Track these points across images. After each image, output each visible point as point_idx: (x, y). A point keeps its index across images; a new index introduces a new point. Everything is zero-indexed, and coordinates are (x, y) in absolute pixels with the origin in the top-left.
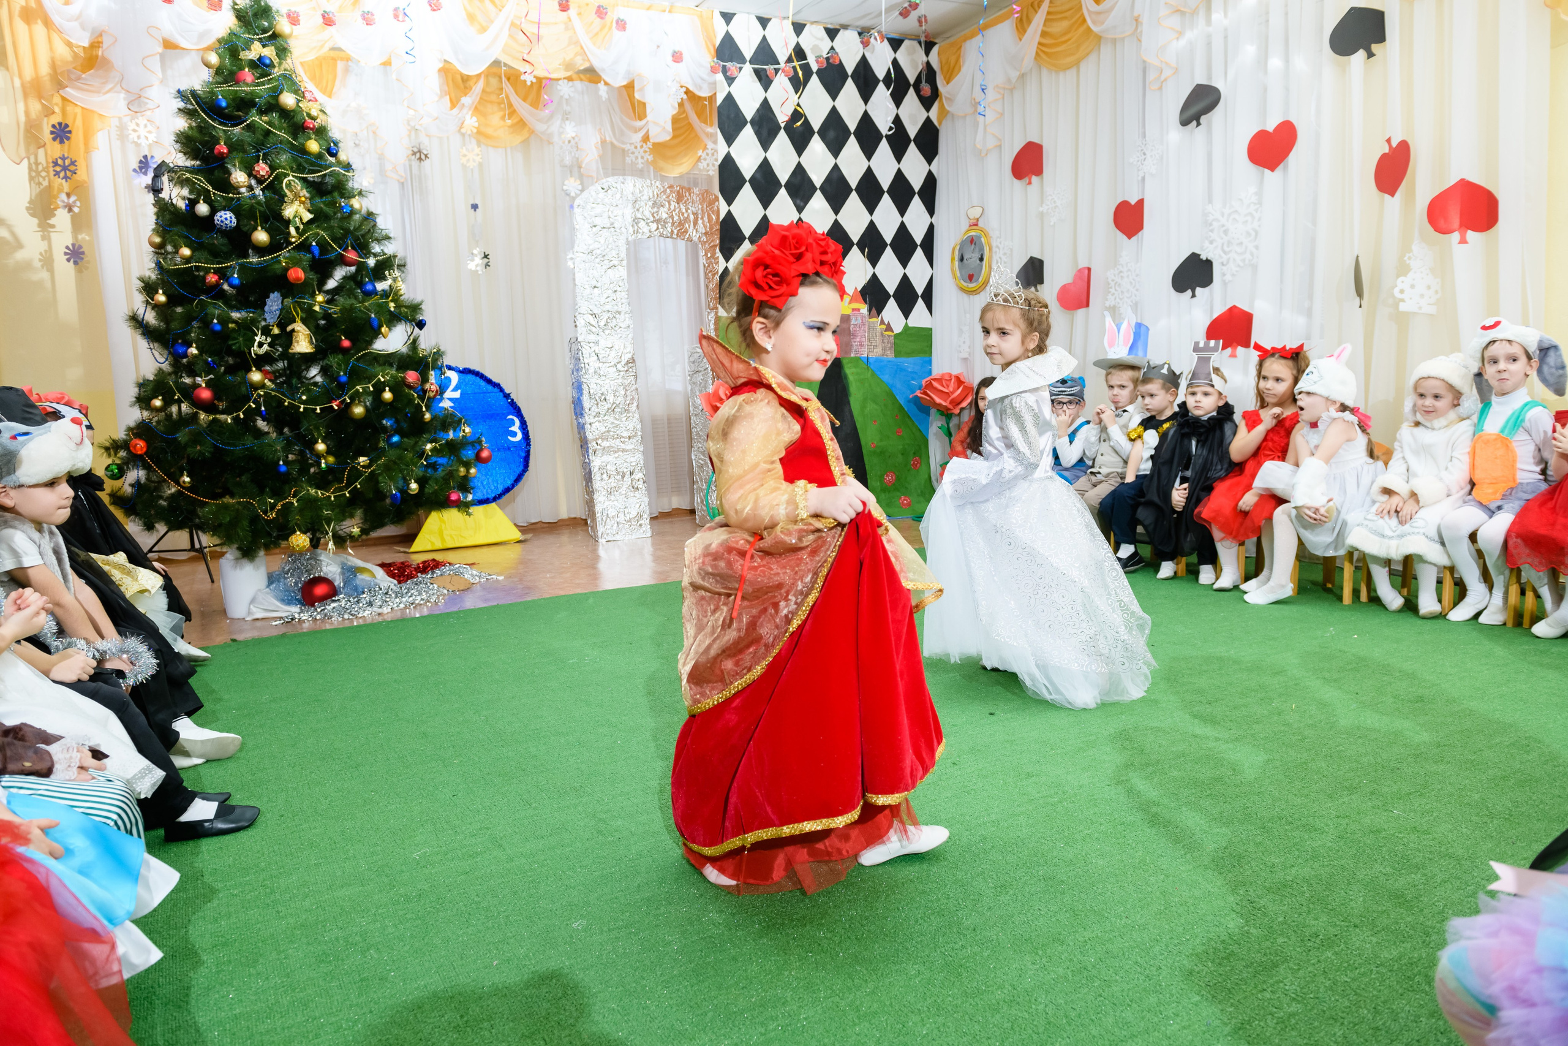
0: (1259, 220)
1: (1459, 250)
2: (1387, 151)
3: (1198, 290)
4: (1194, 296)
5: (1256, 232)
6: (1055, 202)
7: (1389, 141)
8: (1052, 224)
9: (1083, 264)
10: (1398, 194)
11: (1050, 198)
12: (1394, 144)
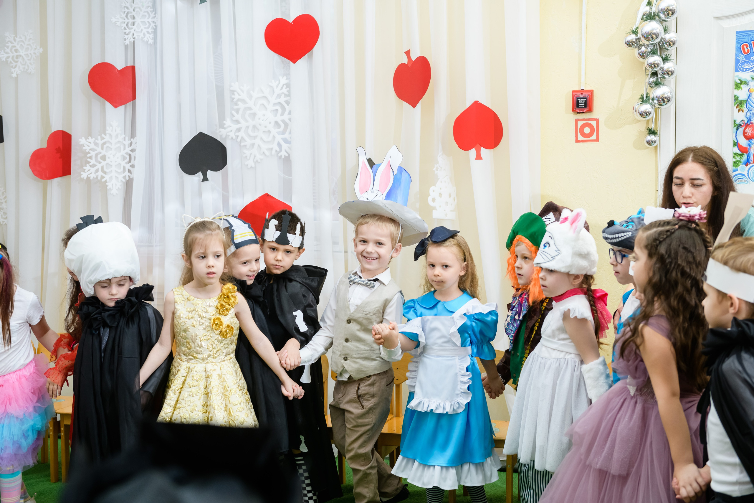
0: (289, 113)
1: (475, 164)
2: (406, 62)
3: (210, 173)
4: (205, 179)
5: (286, 125)
6: (16, 51)
7: (408, 53)
8: (14, 75)
9: (57, 126)
10: (419, 105)
11: (10, 45)
12: (414, 58)
